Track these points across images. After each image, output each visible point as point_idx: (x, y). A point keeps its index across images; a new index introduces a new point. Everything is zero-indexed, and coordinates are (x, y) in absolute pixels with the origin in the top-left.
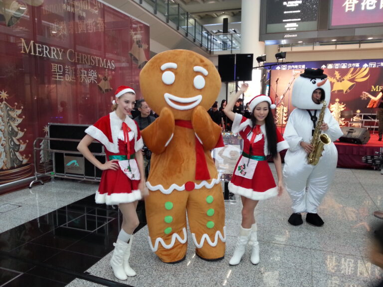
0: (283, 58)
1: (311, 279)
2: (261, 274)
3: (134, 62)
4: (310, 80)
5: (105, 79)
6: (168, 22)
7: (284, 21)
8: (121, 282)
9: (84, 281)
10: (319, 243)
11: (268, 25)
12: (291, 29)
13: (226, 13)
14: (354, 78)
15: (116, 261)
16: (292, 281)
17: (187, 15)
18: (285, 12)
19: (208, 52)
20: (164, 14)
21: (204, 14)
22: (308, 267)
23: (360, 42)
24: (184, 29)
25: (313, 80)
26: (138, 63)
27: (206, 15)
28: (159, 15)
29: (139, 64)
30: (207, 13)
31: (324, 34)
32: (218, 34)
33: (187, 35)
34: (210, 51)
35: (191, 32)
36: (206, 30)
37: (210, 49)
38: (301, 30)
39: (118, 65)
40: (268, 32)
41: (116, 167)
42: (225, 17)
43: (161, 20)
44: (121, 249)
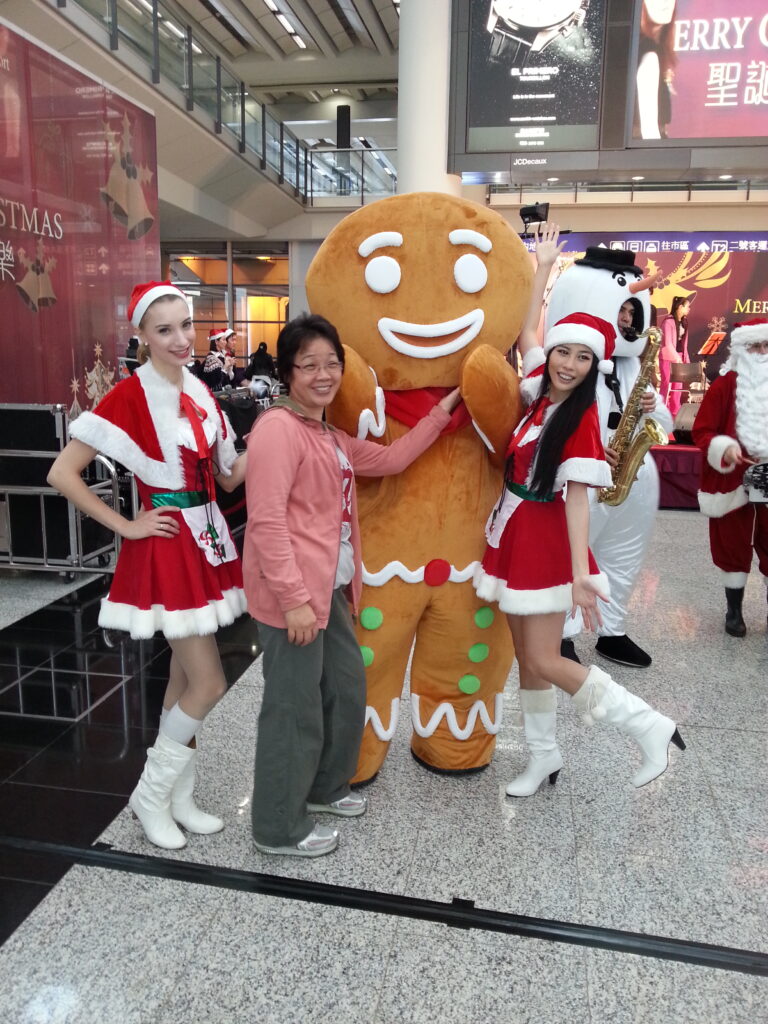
0: (541, 220)
1: (715, 805)
2: (588, 802)
3: (115, 220)
4: (611, 274)
5: (39, 269)
6: (190, 107)
7: (512, 119)
8: (168, 855)
9: (102, 870)
10: (698, 707)
11: (472, 130)
12: (531, 143)
13: (345, 91)
14: (694, 280)
15: (151, 798)
16: (670, 814)
17: (243, 91)
18: (516, 97)
19: (300, 199)
20: (177, 84)
21: (284, 91)
22: (696, 774)
23: (689, 186)
24: (233, 130)
25: (618, 276)
26: (126, 223)
27: (289, 93)
28: (164, 85)
29: (130, 226)
30: (292, 90)
31: (616, 160)
32: (320, 149)
33: (242, 147)
34: (305, 198)
35: (253, 141)
36: (292, 136)
37: (303, 192)
38: (557, 146)
39: (72, 227)
40: (470, 149)
41: (172, 529)
42: (342, 102)
43: (172, 103)
44: (170, 764)
